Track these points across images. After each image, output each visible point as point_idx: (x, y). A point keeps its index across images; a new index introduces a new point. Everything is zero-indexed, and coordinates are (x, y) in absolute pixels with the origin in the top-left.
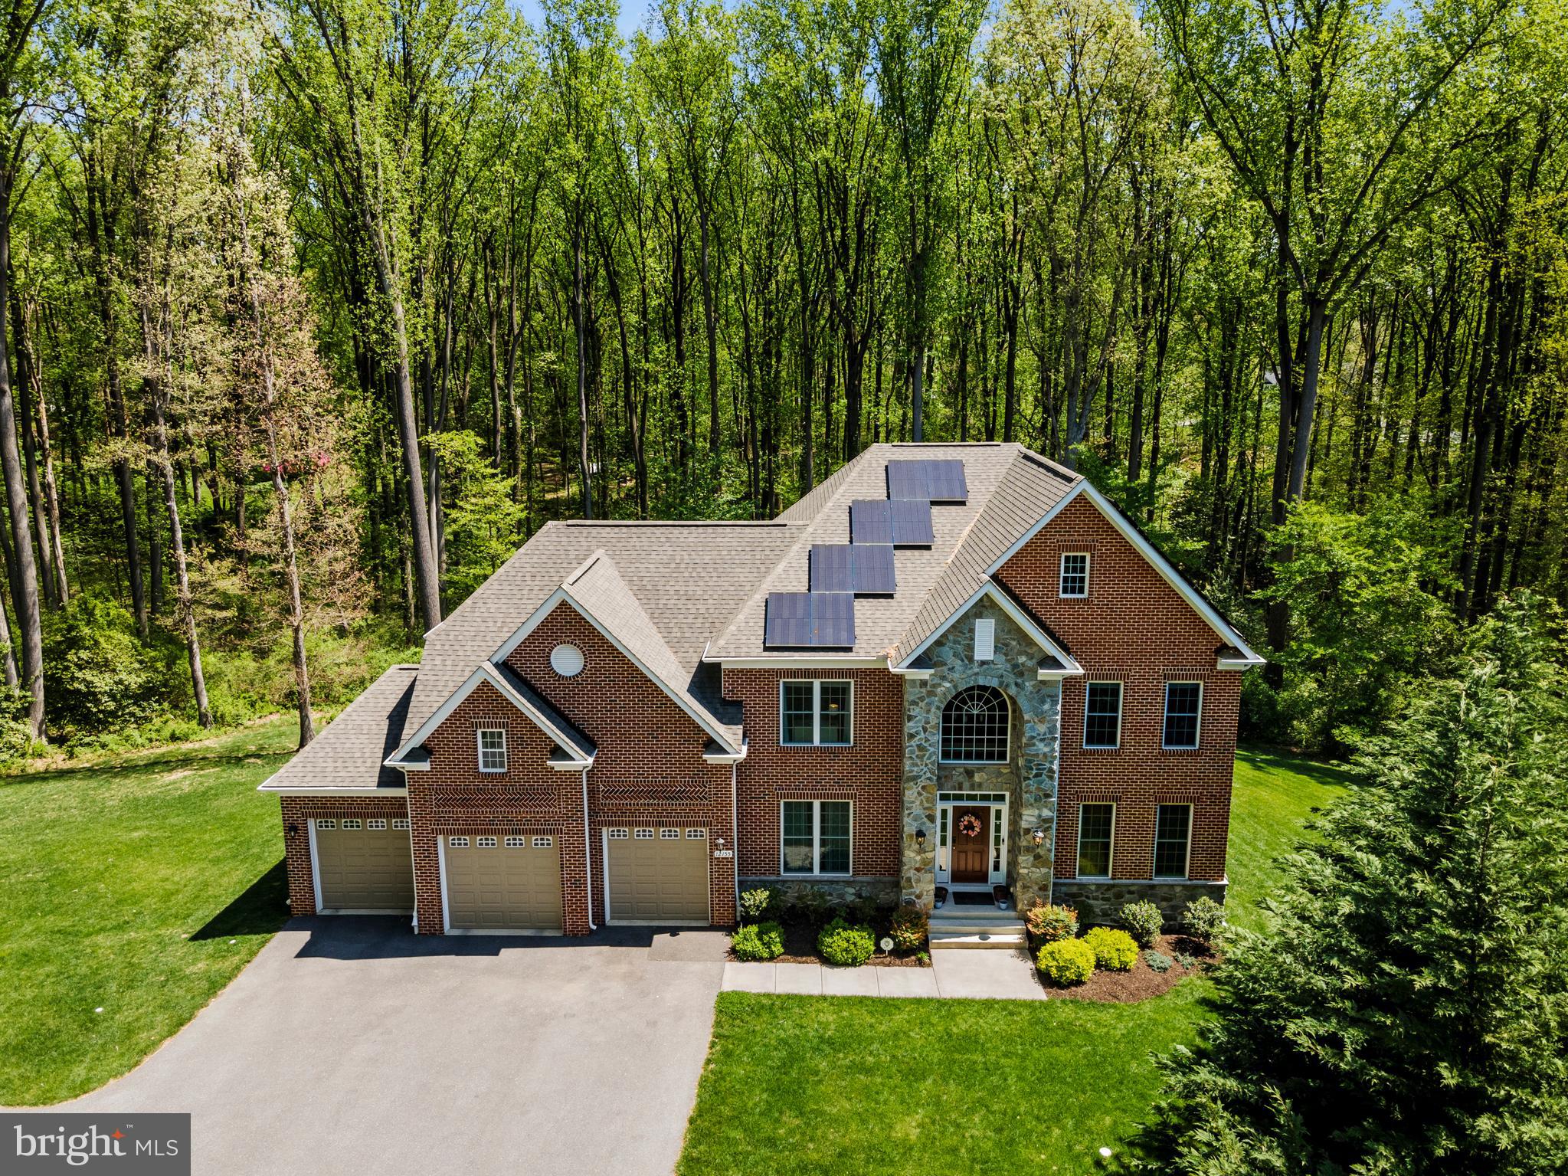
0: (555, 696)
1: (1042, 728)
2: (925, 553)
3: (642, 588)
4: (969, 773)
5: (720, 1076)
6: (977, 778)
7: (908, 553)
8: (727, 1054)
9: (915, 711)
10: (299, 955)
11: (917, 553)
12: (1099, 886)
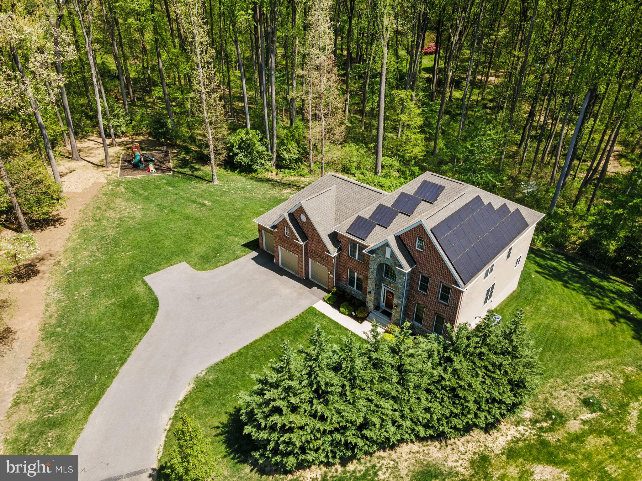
0: (301, 225)
1: (400, 281)
2: (407, 217)
3: (338, 201)
4: (390, 283)
5: (291, 323)
6: (392, 285)
7: (403, 215)
8: (297, 319)
9: (371, 263)
10: (252, 259)
11: (405, 216)
12: (418, 327)
